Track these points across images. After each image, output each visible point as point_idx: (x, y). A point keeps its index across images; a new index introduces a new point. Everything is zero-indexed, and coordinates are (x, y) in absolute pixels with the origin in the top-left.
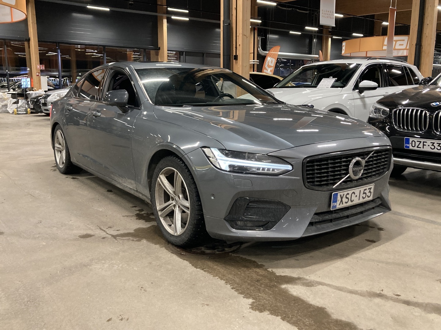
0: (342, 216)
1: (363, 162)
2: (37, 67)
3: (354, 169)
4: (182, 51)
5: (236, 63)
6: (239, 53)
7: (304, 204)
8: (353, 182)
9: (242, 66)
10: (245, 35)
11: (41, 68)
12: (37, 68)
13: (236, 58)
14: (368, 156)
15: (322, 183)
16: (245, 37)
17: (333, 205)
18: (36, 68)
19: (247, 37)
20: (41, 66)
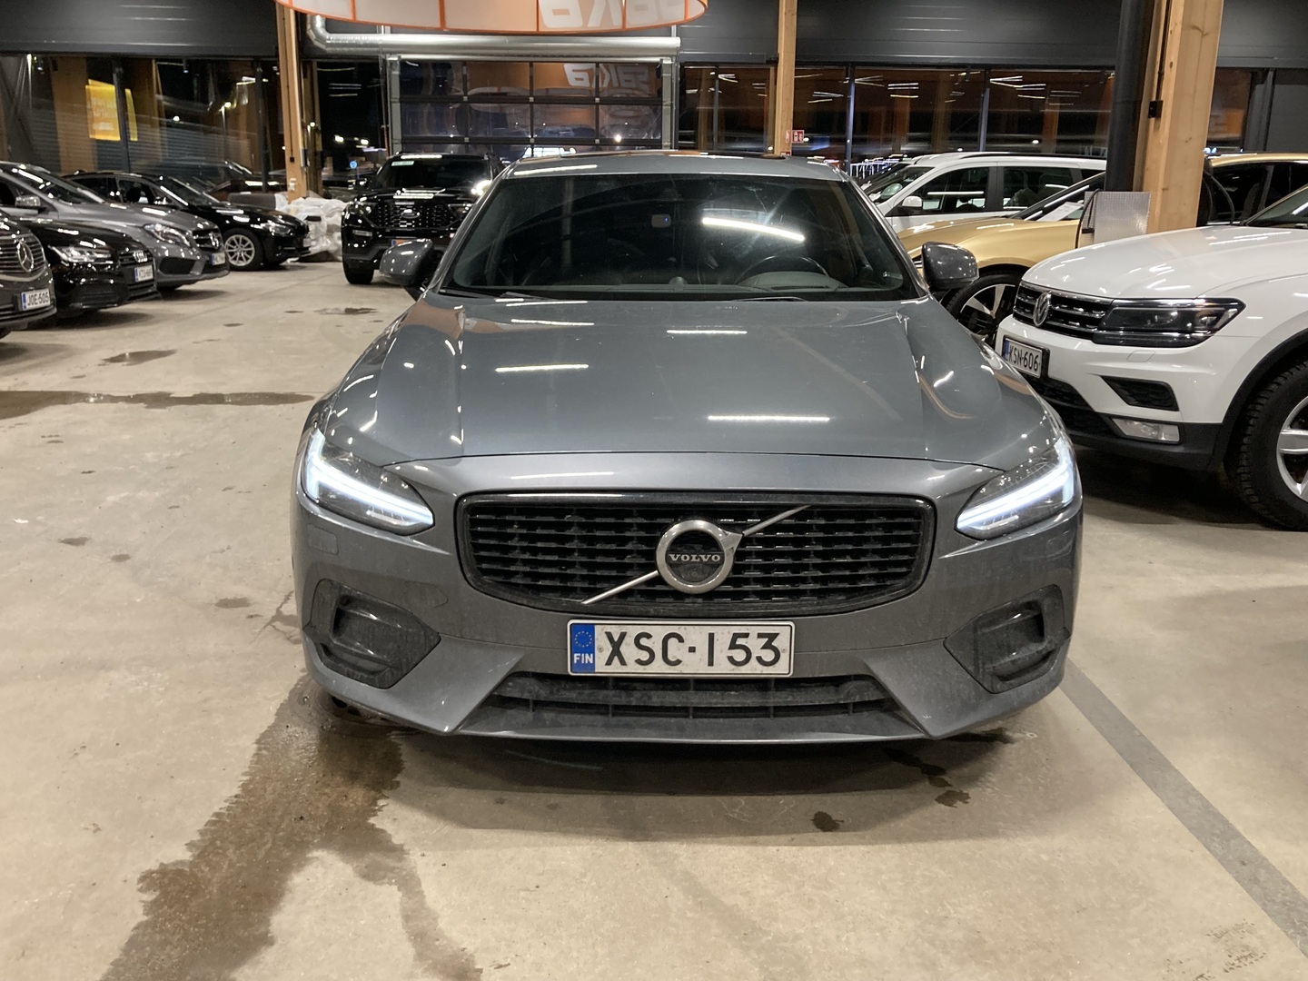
0: (634, 704)
1: (728, 540)
2: (785, 135)
3: (672, 556)
4: (1263, 69)
5: (1157, 128)
6: (1168, 95)
7: (477, 637)
8: (687, 600)
9: (1173, 138)
10: (1195, 28)
11: (796, 139)
12: (785, 139)
13: (1155, 110)
14: (766, 519)
15: (540, 583)
16: (1197, 34)
17: (576, 659)
18: (783, 138)
19: (1203, 35)
20: (796, 134)
